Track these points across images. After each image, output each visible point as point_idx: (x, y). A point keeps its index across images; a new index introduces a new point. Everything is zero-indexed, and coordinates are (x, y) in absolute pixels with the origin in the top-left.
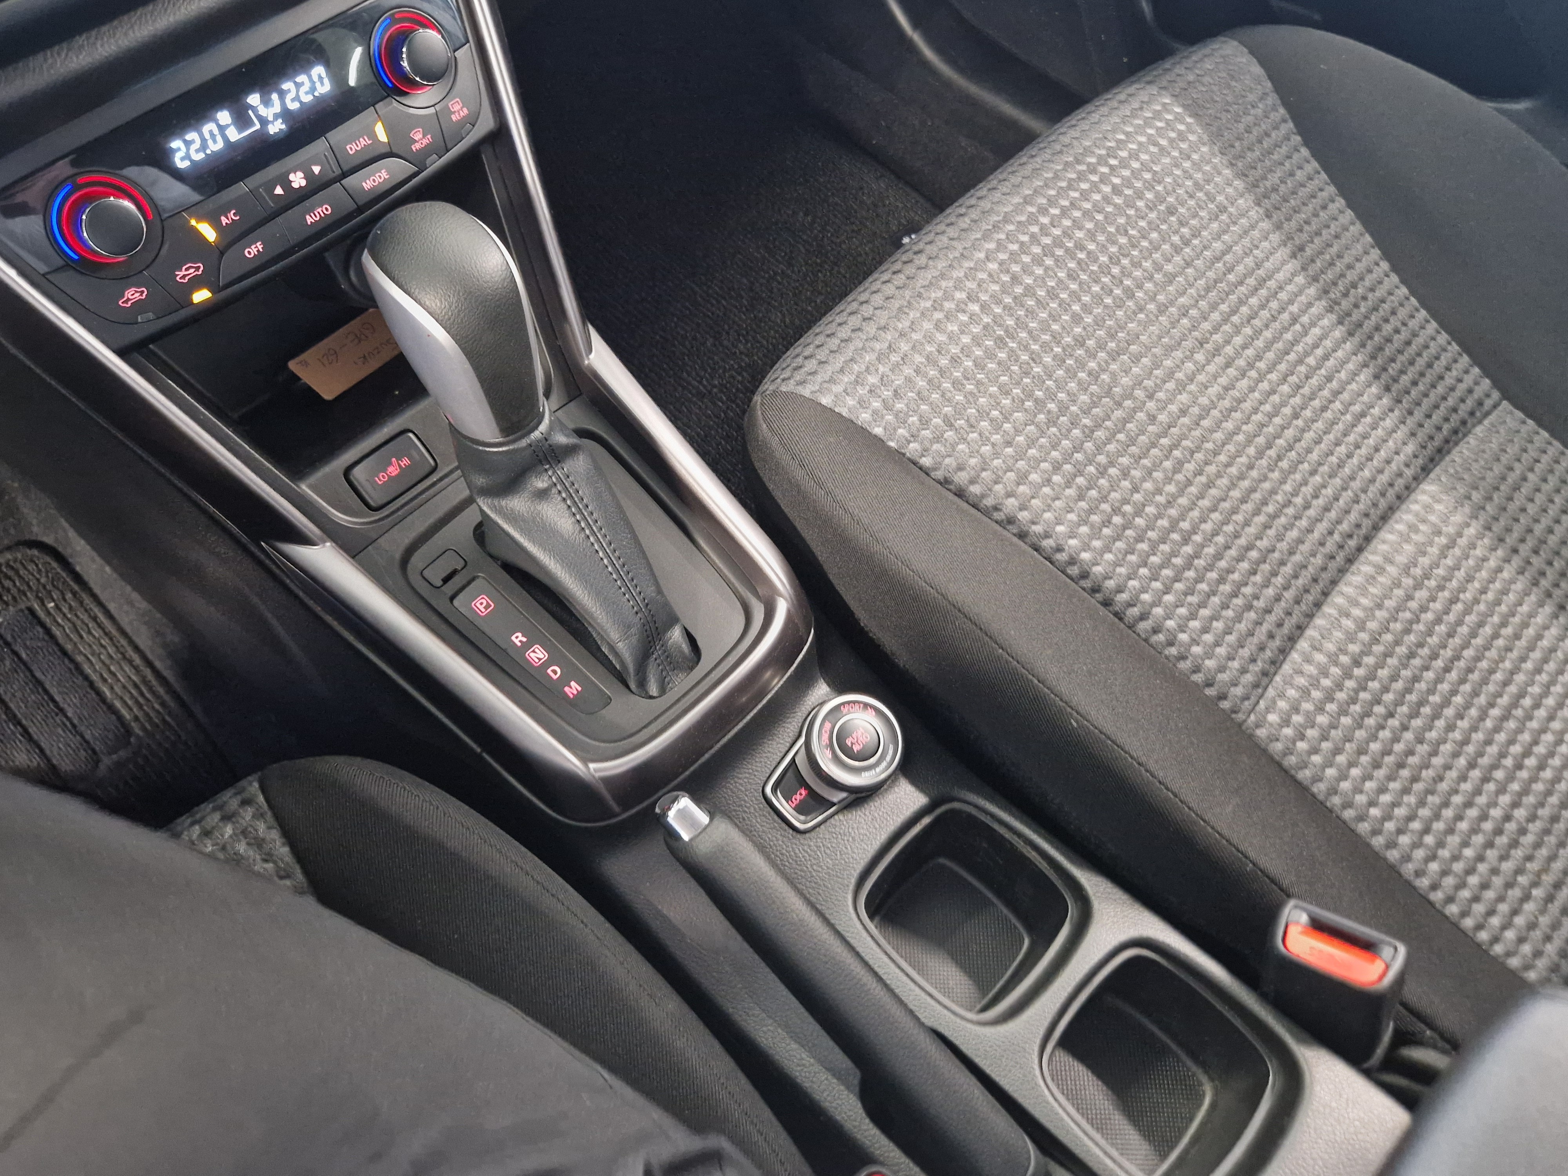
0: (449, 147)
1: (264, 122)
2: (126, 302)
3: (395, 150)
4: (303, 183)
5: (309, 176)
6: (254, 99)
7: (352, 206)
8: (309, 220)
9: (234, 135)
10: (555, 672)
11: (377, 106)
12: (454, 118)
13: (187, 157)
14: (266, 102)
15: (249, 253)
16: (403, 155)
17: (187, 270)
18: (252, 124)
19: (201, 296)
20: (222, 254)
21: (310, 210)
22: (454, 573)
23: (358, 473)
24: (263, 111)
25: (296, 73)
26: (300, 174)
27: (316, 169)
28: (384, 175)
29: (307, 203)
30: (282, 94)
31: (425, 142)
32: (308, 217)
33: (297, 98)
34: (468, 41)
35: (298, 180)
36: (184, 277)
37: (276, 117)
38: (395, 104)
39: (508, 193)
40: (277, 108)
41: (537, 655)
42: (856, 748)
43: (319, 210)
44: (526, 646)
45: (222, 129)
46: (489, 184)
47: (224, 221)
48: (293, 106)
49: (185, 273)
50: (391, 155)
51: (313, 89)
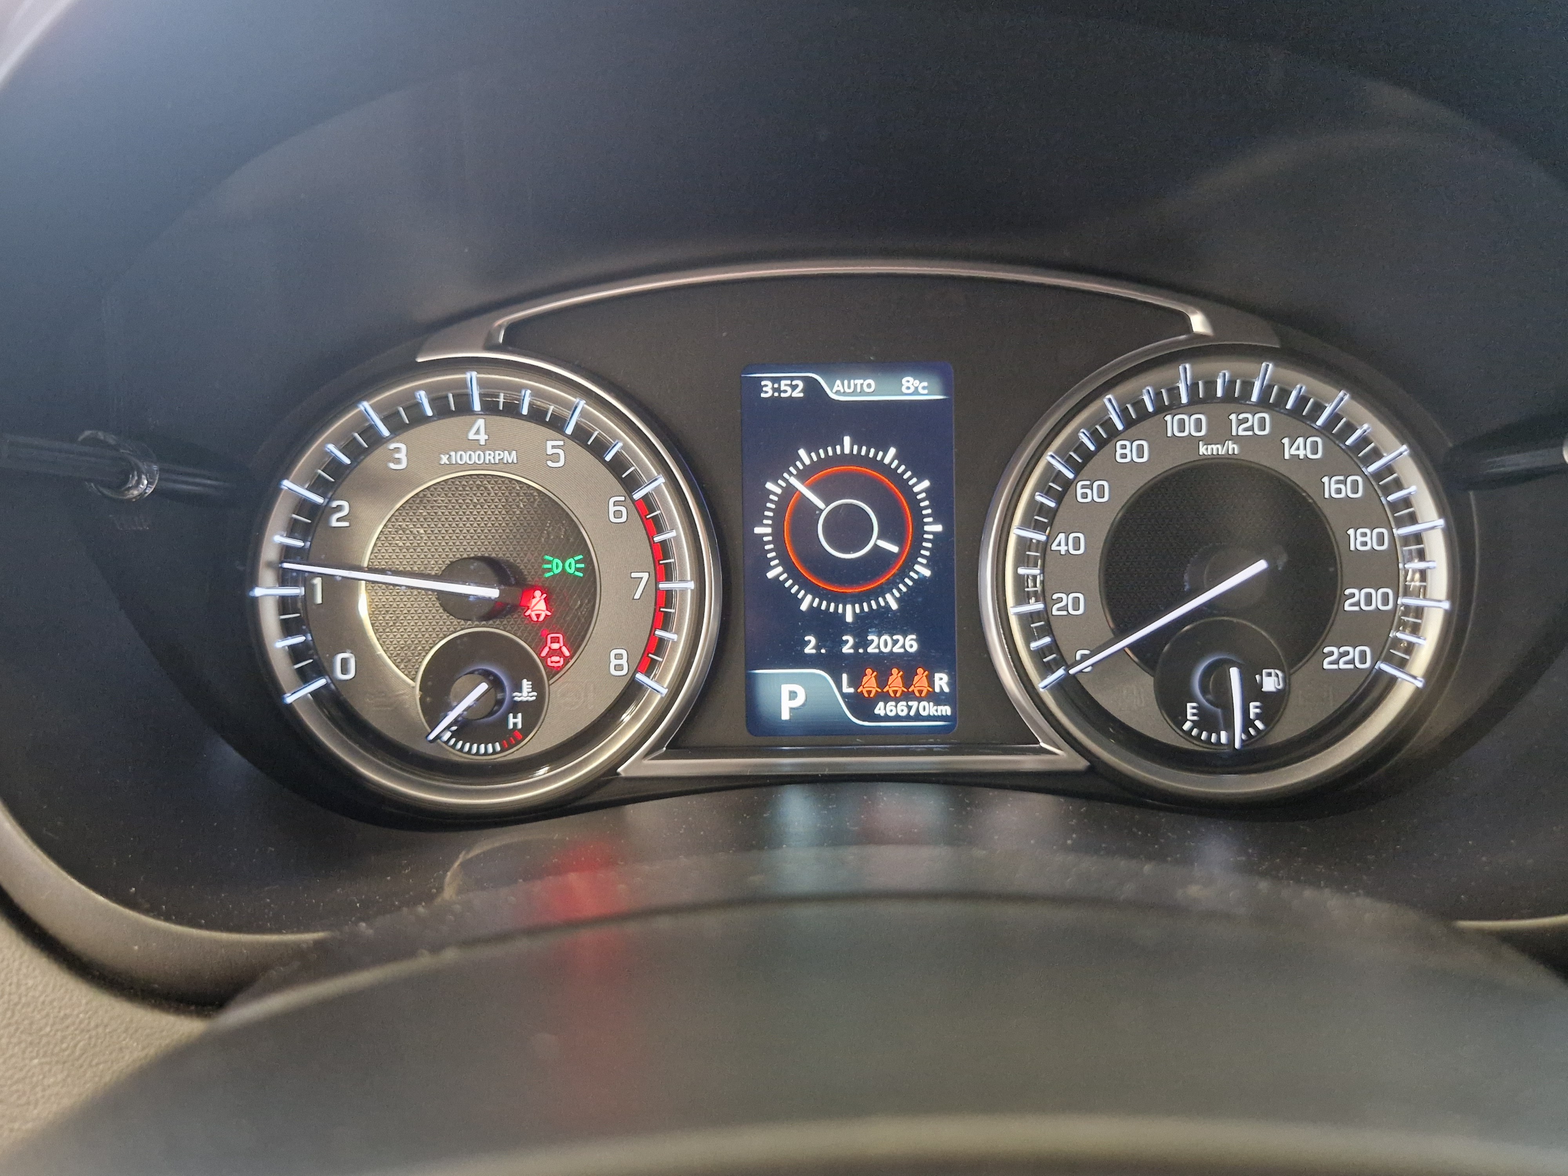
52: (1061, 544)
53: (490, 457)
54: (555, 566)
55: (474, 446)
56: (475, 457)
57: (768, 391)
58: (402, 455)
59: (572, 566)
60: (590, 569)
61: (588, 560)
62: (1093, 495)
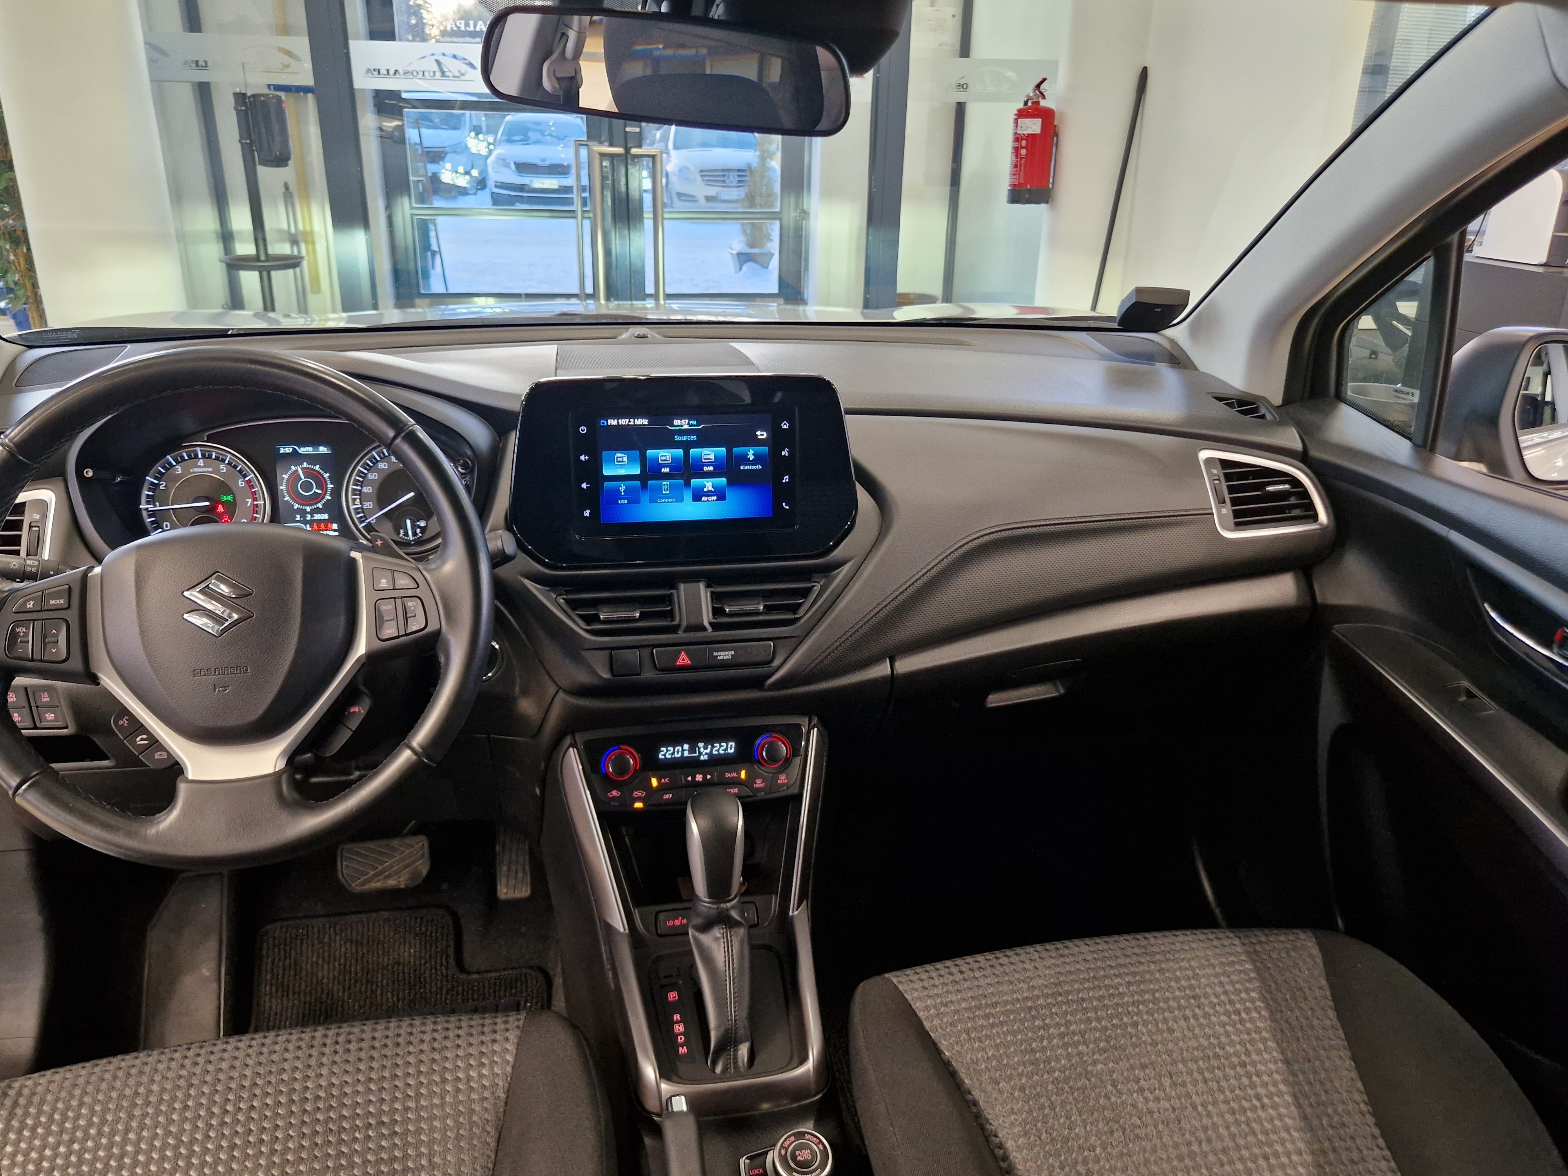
0: (772, 792)
1: (700, 753)
2: (611, 795)
4: (701, 780)
5: (704, 778)
6: (701, 745)
9: (686, 754)
10: (681, 1039)
12: (779, 781)
13: (664, 755)
14: (705, 748)
15: (665, 797)
17: (639, 793)
18: (695, 753)
19: (638, 805)
20: (655, 793)
22: (671, 976)
23: (662, 916)
24: (702, 750)
25: (723, 741)
26: (701, 776)
27: (709, 777)
30: (713, 747)
31: (761, 785)
33: (718, 750)
35: (699, 778)
37: (706, 754)
38: (755, 766)
40: (708, 751)
41: (679, 1028)
42: (799, 1158)
44: (678, 1022)
45: (683, 750)
47: (663, 781)
48: (715, 752)
49: (637, 794)
50: (743, 784)
51: (726, 749)
52: (365, 490)
53: (204, 469)
54: (224, 498)
55: (200, 467)
56: (200, 470)
57: (282, 451)
58: (180, 470)
59: (230, 498)
60: (234, 499)
61: (234, 497)
62: (373, 477)
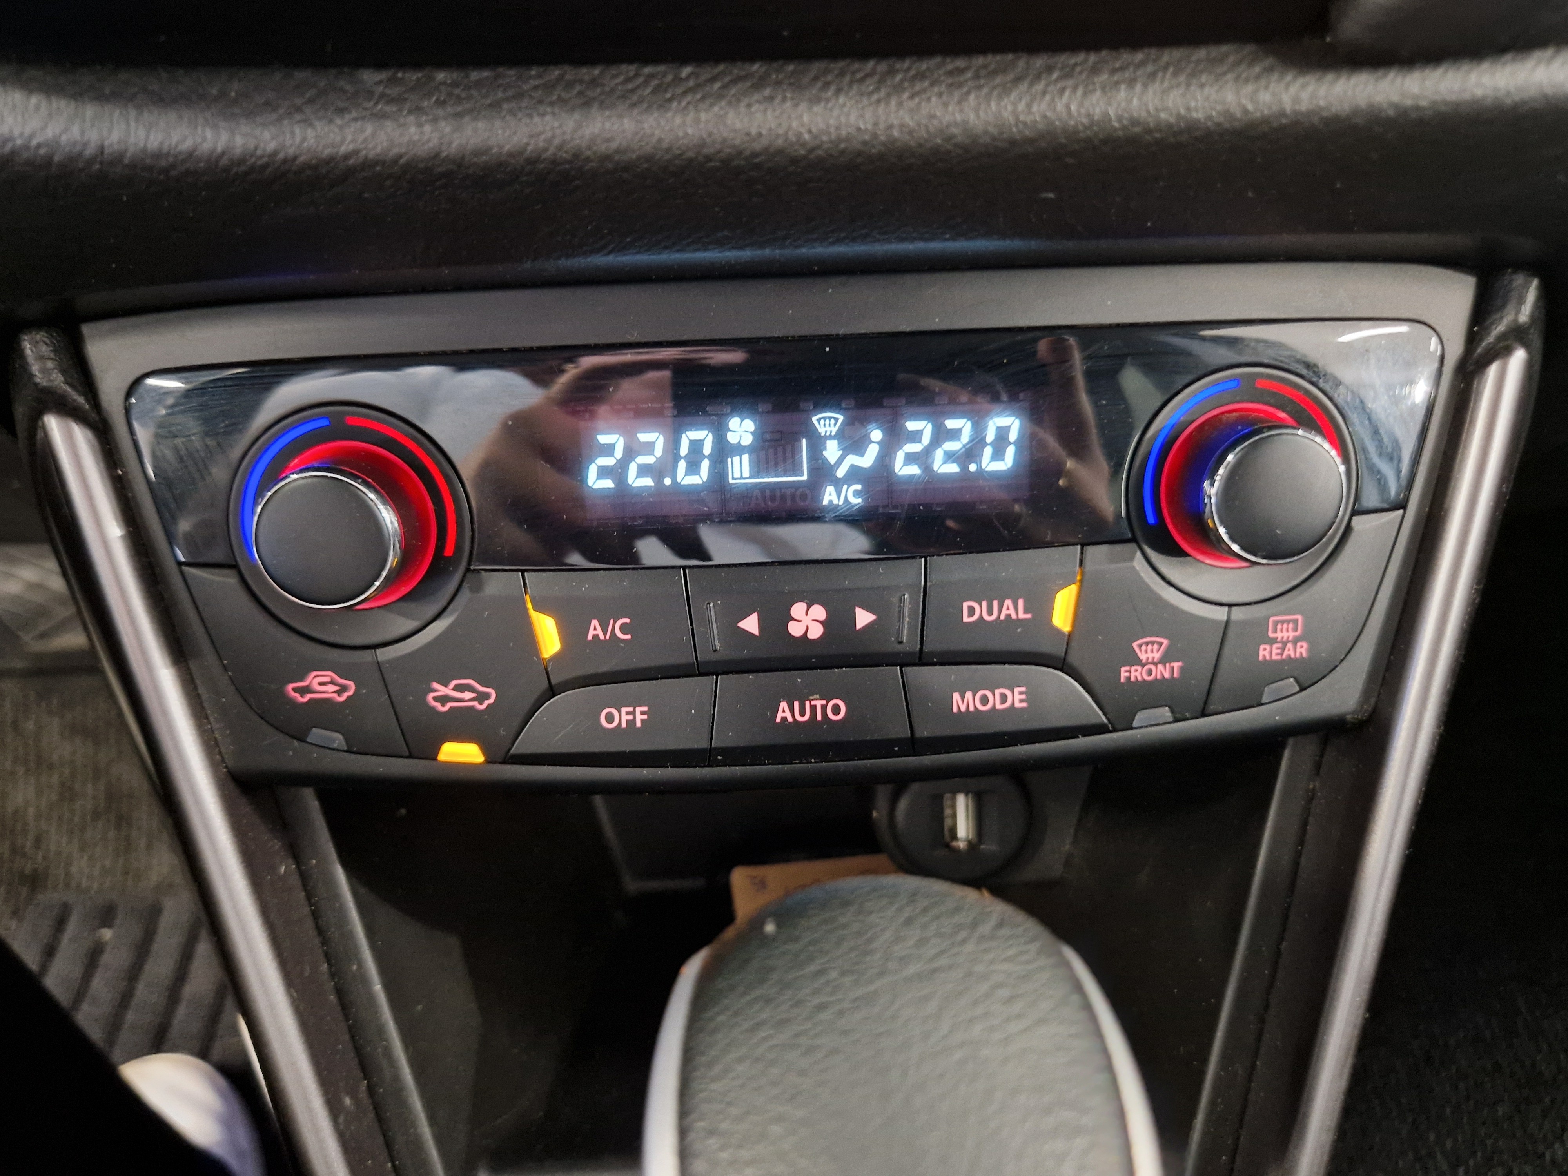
0: (1212, 708)
1: (822, 474)
2: (303, 691)
3: (1074, 659)
4: (816, 632)
5: (837, 623)
7: (899, 730)
8: (783, 712)
9: (742, 472)
11: (1090, 550)
12: (1265, 652)
13: (618, 472)
14: (851, 438)
15: (610, 718)
16: (1089, 678)
17: (457, 688)
18: (796, 469)
19: (461, 753)
20: (552, 691)
21: (797, 696)
24: (832, 451)
25: (954, 408)
26: (819, 612)
27: (863, 618)
28: (1017, 698)
29: (799, 678)
30: (896, 437)
31: (1162, 672)
32: (784, 705)
33: (923, 458)
34: (1402, 505)
35: (807, 622)
36: (444, 699)
37: (855, 474)
38: (1138, 562)
39: (1296, 864)
40: (868, 459)
43: (819, 704)
45: (723, 450)
46: (1263, 819)
47: (595, 629)
48: (906, 470)
49: (451, 694)
50: (1062, 665)
51: (971, 453)
